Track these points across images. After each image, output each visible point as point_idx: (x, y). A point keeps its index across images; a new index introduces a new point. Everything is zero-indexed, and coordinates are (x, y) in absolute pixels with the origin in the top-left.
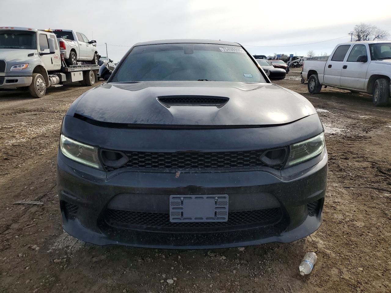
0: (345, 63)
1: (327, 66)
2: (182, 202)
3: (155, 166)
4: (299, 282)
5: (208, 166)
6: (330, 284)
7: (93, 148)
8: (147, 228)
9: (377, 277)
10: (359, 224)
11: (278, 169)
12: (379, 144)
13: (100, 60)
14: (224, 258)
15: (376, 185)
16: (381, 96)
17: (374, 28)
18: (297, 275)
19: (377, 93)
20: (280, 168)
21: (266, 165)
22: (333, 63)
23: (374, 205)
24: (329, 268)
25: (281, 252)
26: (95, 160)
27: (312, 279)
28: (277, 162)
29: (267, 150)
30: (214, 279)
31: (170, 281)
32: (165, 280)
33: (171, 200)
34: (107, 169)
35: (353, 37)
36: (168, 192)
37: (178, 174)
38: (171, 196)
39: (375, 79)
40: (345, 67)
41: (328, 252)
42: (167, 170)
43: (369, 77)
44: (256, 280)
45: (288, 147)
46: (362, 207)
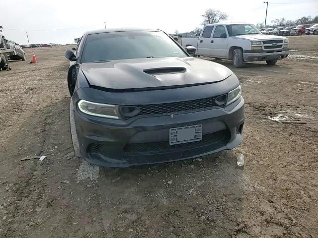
0: (211, 39)
1: (199, 42)
2: (177, 132)
3: (157, 113)
4: (240, 170)
5: (187, 109)
6: (255, 168)
7: (114, 106)
8: (151, 153)
9: (276, 161)
10: (257, 138)
11: (223, 107)
12: (248, 92)
13: (7, 43)
14: (193, 166)
15: (256, 116)
16: (238, 61)
17: (218, 11)
18: (237, 167)
19: (235, 59)
20: (223, 106)
21: (218, 106)
22: (203, 39)
23: (260, 127)
24: (251, 161)
25: (223, 158)
26: (116, 113)
27: (245, 168)
28: (222, 103)
29: (217, 96)
30: (194, 177)
31: (170, 182)
32: (167, 182)
33: (170, 131)
34: (125, 118)
35: (205, 18)
36: (169, 127)
37: (172, 116)
38: (171, 129)
39: (233, 49)
40: (212, 42)
41: (248, 154)
42: (165, 114)
43: (229, 48)
44: (217, 173)
45: (227, 93)
46: (254, 129)
